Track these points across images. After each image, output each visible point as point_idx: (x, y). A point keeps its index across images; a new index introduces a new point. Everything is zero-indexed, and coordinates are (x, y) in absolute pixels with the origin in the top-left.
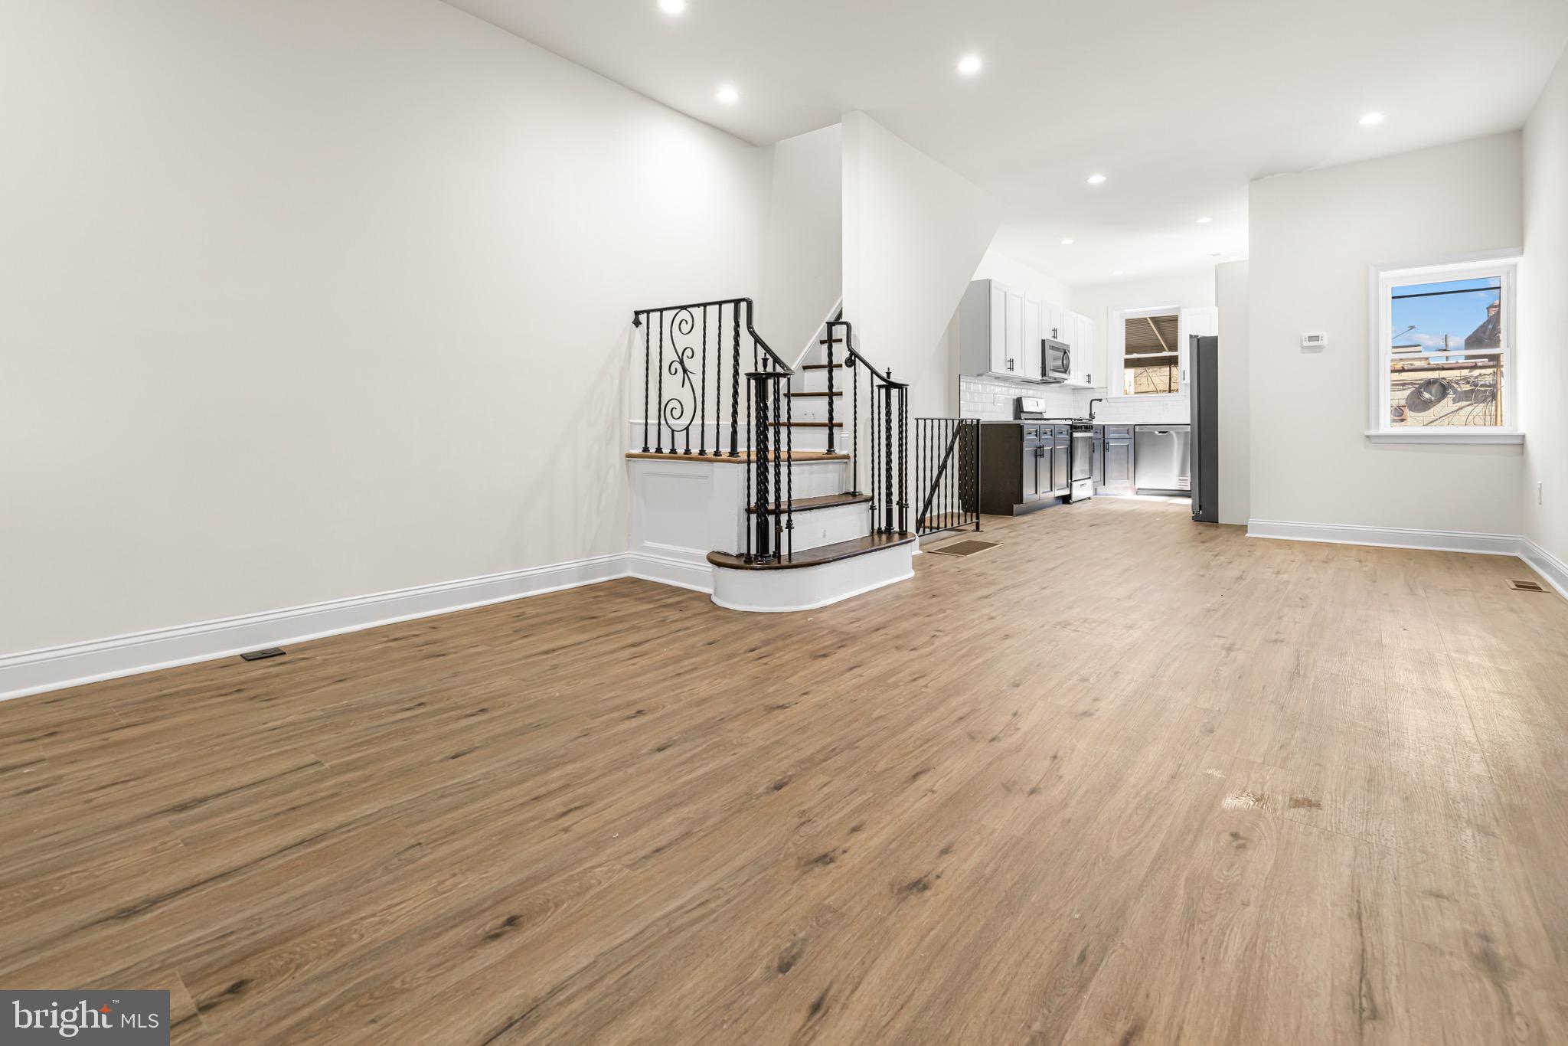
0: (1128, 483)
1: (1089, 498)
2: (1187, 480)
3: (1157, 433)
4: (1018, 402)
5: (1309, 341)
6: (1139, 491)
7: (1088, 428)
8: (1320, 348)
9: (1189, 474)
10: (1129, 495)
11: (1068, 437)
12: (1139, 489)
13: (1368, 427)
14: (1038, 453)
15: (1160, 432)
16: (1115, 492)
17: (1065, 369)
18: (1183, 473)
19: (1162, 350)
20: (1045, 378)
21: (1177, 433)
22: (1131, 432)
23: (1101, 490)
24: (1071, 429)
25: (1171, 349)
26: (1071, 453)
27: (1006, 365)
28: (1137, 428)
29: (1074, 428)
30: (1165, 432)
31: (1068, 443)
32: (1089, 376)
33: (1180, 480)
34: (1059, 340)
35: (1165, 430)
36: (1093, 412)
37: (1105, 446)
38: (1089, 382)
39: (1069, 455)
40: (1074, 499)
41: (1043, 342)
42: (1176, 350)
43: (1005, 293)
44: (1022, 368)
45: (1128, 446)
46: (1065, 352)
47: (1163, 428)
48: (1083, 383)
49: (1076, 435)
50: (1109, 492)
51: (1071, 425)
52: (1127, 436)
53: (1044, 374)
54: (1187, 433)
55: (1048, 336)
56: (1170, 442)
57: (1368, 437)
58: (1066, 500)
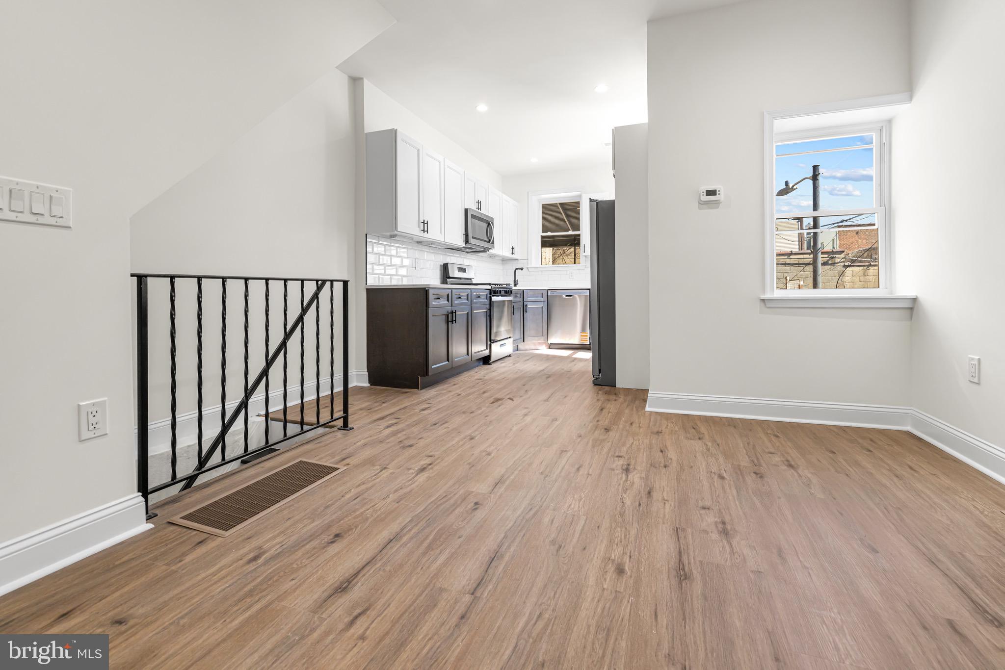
0: (542, 340)
1: (510, 356)
2: (587, 336)
3: (564, 296)
4: (445, 268)
5: (707, 195)
6: (551, 346)
7: (508, 292)
8: (717, 203)
9: (588, 331)
10: (543, 350)
11: (487, 301)
12: (551, 344)
13: (764, 292)
14: (450, 318)
15: (567, 296)
16: (533, 347)
17: (490, 240)
18: (583, 330)
19: (568, 230)
20: (468, 245)
21: (579, 296)
22: (545, 296)
23: (522, 346)
24: (490, 294)
25: (574, 230)
26: (490, 316)
27: (419, 227)
28: (549, 292)
29: (493, 292)
30: (571, 296)
31: (488, 306)
32: (513, 248)
33: (582, 336)
34: (484, 211)
35: (570, 294)
36: (517, 280)
37: (524, 309)
38: (513, 253)
39: (488, 318)
40: (493, 359)
41: (466, 210)
42: (579, 230)
43: (418, 151)
44: (441, 232)
45: (542, 307)
46: (489, 224)
47: (569, 292)
48: (507, 254)
49: (494, 299)
50: (527, 347)
51: (490, 290)
52: (542, 299)
53: (467, 241)
54: (586, 296)
55: (473, 206)
56: (574, 305)
57: (763, 300)
58: (486, 360)
